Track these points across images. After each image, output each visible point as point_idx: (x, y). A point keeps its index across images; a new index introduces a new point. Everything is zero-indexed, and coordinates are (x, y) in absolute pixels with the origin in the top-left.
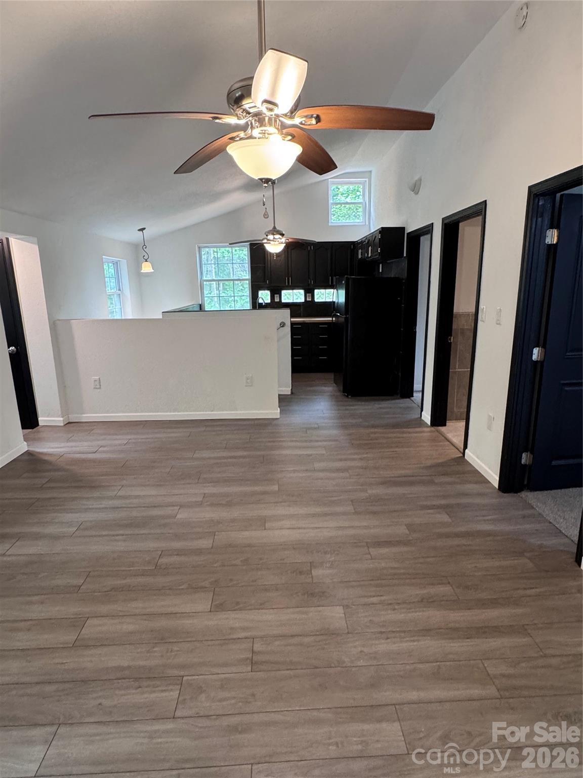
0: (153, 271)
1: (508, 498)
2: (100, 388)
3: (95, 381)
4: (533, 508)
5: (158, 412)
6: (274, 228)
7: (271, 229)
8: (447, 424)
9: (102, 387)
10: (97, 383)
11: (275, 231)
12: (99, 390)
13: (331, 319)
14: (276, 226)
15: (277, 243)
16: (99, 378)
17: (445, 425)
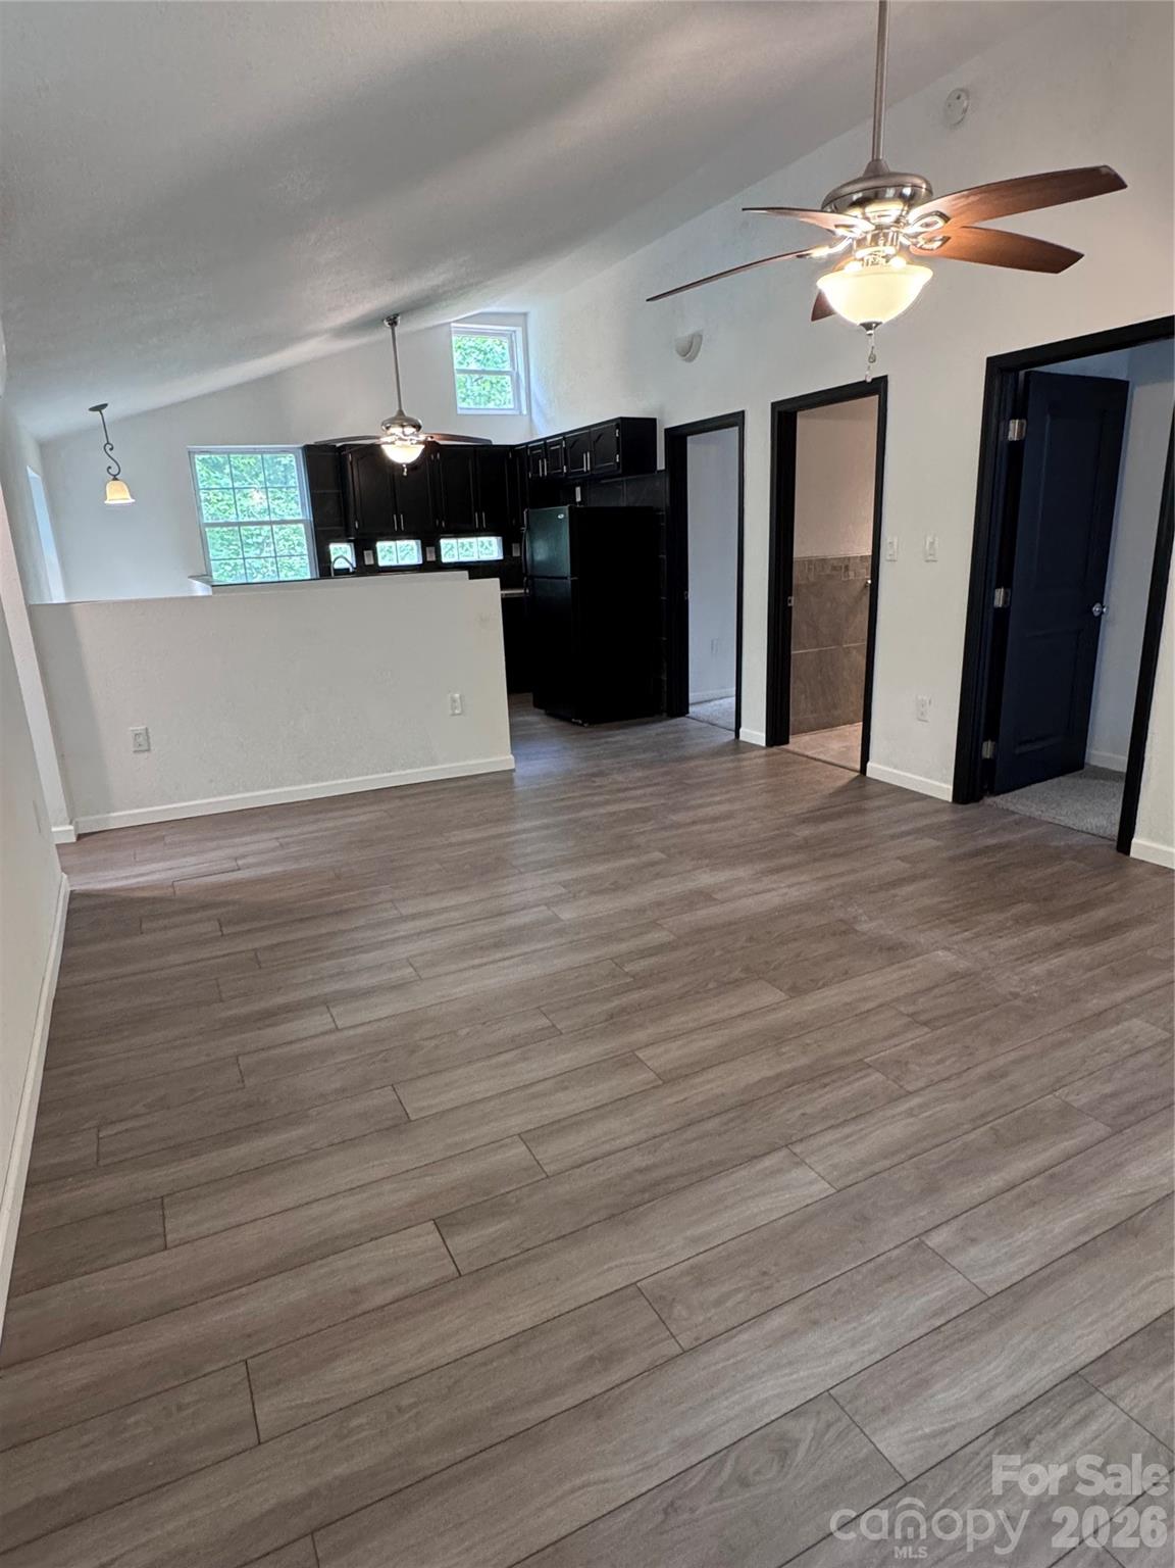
0: (133, 501)
1: (970, 811)
2: (148, 750)
3: (136, 735)
4: (1013, 813)
5: (282, 785)
6: (401, 412)
7: (394, 414)
8: (791, 740)
9: (152, 748)
10: (141, 739)
11: (401, 419)
12: (146, 754)
13: (523, 591)
14: (403, 409)
15: (408, 443)
16: (147, 729)
17: (787, 742)
